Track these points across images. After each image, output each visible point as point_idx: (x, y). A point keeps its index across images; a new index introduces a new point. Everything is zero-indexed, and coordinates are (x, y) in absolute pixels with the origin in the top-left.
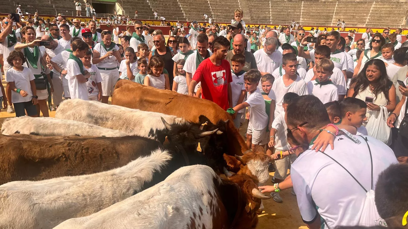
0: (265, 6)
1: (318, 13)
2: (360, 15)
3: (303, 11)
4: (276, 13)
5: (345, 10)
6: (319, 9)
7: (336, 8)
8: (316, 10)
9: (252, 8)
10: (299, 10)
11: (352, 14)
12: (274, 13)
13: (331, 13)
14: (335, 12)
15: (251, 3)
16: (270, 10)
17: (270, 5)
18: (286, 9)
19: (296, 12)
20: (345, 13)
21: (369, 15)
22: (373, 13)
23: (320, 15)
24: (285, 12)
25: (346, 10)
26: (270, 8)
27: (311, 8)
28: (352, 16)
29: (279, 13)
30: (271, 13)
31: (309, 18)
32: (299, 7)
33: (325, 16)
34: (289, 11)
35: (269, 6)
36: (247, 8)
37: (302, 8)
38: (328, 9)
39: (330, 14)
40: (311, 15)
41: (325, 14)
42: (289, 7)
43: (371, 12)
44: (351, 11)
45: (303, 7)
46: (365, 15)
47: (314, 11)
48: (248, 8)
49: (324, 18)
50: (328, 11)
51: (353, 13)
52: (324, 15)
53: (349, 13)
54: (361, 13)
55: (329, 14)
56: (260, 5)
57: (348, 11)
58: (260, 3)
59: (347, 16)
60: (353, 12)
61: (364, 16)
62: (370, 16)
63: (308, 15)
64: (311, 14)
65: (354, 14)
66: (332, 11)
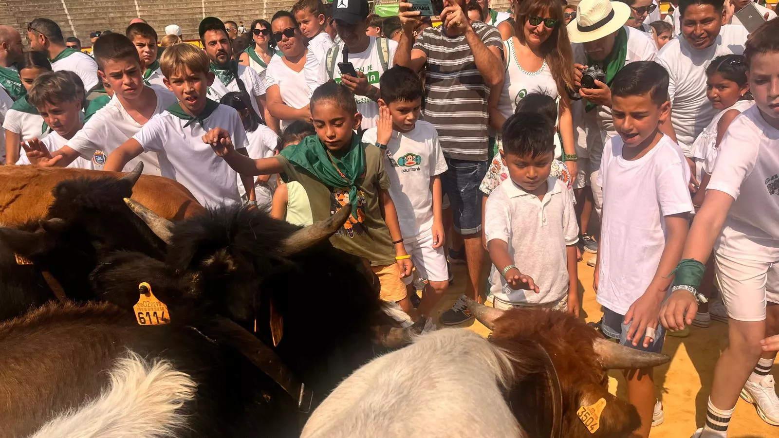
0: (53, 11)
1: (172, 15)
2: (249, 13)
3: (142, 14)
4: (84, 22)
5: (220, 7)
6: (171, 7)
7: (203, 4)
8: (168, 10)
9: (22, 18)
10: (132, 12)
11: (236, 14)
12: (79, 23)
13: (196, 14)
14: (204, 11)
15: (18, 7)
16: (69, 17)
17: (64, 6)
18: (103, 13)
19: (128, 17)
20: (222, 12)
21: (265, 11)
22: (270, 8)
23: (179, 20)
24: (104, 18)
25: (223, 7)
26: (66, 12)
27: (155, 8)
28: (236, 16)
29: (90, 22)
30: (70, 22)
31: (159, 27)
32: (131, 7)
33: (187, 21)
34: (112, 15)
35: (64, 9)
36: (12, 19)
37: (137, 8)
38: (190, 6)
39: (197, 16)
40: (160, 21)
41: (186, 17)
42: (108, 8)
43: (265, 6)
44: (232, 8)
45: (139, 6)
46: (257, 12)
47: (162, 12)
48: (15, 19)
49: (188, 25)
50: (190, 11)
51: (237, 11)
52: (186, 19)
53: (230, 11)
54: (251, 10)
55: (194, 17)
56: (41, 9)
57: (227, 9)
58: (40, 6)
59: (229, 17)
60: (236, 8)
61: (257, 15)
62: (266, 14)
63: (155, 21)
64: (160, 18)
65: (240, 13)
66: (198, 11)
